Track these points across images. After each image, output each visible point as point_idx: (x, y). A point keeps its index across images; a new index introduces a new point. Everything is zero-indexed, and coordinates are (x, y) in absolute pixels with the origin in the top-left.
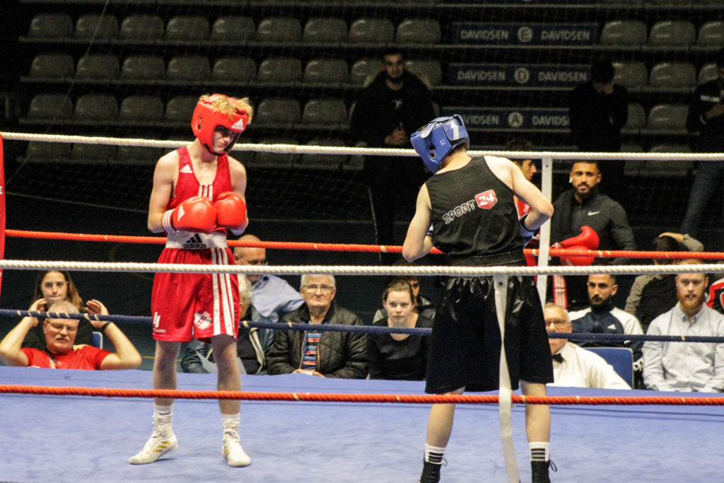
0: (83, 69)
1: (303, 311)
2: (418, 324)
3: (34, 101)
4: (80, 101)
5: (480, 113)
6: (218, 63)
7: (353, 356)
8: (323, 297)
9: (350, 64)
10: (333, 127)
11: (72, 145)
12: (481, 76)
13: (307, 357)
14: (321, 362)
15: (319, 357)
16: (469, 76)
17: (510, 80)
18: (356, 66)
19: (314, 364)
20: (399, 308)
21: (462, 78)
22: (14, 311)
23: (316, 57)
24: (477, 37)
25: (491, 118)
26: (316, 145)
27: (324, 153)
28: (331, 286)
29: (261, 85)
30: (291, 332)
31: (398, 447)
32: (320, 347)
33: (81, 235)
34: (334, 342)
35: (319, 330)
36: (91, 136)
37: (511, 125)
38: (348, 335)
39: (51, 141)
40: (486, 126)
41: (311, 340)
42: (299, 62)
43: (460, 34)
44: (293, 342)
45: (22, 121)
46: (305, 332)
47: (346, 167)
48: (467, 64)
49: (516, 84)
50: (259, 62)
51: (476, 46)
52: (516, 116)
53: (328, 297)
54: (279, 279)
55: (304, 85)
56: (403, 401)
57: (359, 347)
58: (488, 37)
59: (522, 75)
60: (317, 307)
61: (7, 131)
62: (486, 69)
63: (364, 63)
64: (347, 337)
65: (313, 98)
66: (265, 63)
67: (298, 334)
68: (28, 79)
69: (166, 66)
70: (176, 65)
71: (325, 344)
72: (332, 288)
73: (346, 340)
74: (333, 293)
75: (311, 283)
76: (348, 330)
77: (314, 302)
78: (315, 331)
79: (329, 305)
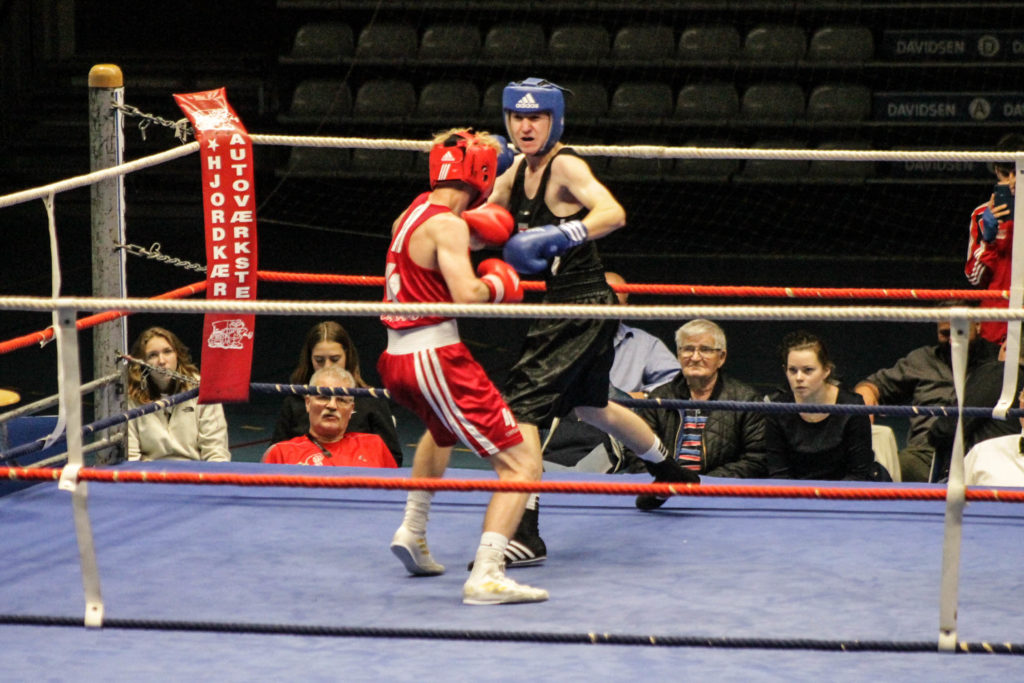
0: (368, 45)
2: (839, 400)
3: (299, 90)
4: (362, 91)
5: (928, 100)
6: (556, 34)
7: (748, 446)
9: (743, 33)
10: (721, 123)
11: (352, 150)
12: (929, 47)
13: (684, 450)
14: (707, 455)
15: (704, 449)
16: (912, 47)
17: (971, 53)
18: (751, 35)
19: (698, 459)
20: (800, 375)
21: (904, 51)
22: (271, 385)
23: (694, 23)
25: (944, 108)
26: (692, 146)
27: (704, 157)
29: (617, 64)
30: (662, 413)
31: (814, 574)
32: (705, 436)
33: (364, 278)
34: (725, 427)
36: (375, 138)
37: (973, 116)
38: (744, 416)
39: (319, 145)
40: (938, 118)
41: (691, 426)
42: (669, 32)
44: (666, 427)
45: (283, 119)
46: (681, 412)
47: (738, 180)
48: (910, 31)
49: (980, 58)
50: (613, 31)
51: (923, 6)
52: (980, 104)
53: (712, 363)
55: (677, 63)
57: (757, 433)
59: (989, 45)
60: (695, 377)
61: (258, 133)
62: (937, 38)
63: (762, 31)
64: (743, 418)
65: (691, 82)
66: (623, 33)
67: (671, 418)
68: (290, 60)
69: (484, 38)
70: (497, 38)
71: (712, 431)
72: (718, 350)
73: (740, 424)
74: (721, 357)
75: (687, 344)
76: (741, 408)
77: (690, 371)
78: (698, 411)
79: (716, 376)
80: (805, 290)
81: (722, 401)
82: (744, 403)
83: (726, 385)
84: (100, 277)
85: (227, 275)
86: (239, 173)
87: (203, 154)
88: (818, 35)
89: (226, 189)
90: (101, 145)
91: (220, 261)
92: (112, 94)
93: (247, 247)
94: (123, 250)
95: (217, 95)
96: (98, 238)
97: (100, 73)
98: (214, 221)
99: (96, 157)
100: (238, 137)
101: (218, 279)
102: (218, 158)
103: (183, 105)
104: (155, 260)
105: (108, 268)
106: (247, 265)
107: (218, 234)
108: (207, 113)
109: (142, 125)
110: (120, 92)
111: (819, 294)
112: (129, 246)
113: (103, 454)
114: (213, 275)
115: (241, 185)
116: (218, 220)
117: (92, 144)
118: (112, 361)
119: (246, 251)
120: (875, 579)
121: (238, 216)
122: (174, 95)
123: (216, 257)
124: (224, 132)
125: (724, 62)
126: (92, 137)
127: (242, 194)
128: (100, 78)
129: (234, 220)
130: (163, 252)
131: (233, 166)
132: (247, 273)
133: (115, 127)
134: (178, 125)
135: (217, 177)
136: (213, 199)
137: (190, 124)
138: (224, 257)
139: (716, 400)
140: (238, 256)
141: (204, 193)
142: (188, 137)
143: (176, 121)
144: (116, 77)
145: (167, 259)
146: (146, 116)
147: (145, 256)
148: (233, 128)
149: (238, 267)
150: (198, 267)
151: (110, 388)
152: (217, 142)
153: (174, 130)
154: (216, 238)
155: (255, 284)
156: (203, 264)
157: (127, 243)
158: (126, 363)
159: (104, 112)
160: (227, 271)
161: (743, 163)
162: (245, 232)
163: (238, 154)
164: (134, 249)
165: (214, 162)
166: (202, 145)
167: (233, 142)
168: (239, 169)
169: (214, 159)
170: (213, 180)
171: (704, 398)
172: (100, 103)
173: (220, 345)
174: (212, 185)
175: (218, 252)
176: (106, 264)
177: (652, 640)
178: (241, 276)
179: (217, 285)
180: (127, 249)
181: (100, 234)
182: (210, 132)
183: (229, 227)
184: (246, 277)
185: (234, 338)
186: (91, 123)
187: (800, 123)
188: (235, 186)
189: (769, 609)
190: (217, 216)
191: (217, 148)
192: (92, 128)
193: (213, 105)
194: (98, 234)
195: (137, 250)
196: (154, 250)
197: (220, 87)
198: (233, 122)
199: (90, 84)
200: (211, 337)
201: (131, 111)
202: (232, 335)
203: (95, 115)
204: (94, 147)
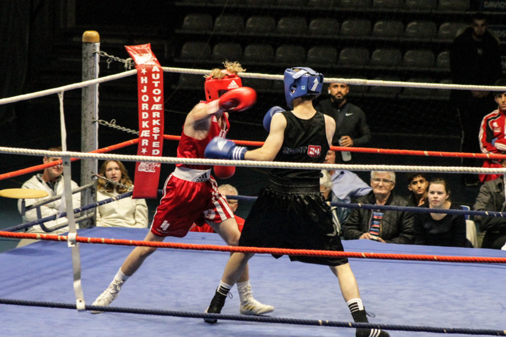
0: (219, 25)
1: (371, 196)
3: (184, 47)
4: (216, 47)
6: (313, 22)
7: (405, 231)
8: (383, 188)
9: (405, 24)
10: (392, 68)
13: (372, 229)
14: (382, 232)
15: (381, 229)
18: (409, 25)
19: (377, 234)
20: (436, 195)
23: (382, 19)
24: (495, 6)
26: (381, 80)
27: (387, 85)
28: (391, 180)
29: (342, 38)
30: (362, 211)
32: (382, 223)
34: (392, 220)
35: (382, 210)
39: (196, 73)
41: (375, 217)
42: (369, 23)
43: (483, 4)
44: (363, 218)
45: (176, 60)
46: (372, 210)
47: (401, 97)
50: (341, 22)
51: (495, 13)
53: (388, 187)
54: (351, 173)
55: (372, 38)
56: (438, 260)
57: (409, 224)
58: (503, 6)
60: (380, 194)
62: (502, 29)
63: (415, 23)
64: (402, 215)
65: (379, 48)
66: (346, 23)
67: (367, 212)
68: (181, 32)
69: (277, 24)
70: (284, 24)
71: (385, 221)
72: (392, 181)
73: (400, 219)
74: (392, 185)
75: (377, 177)
76: (401, 210)
77: (377, 191)
78: (379, 210)
79: (390, 194)
80: (434, 152)
81: (392, 206)
82: (403, 207)
83: (394, 198)
84: (85, 135)
85: (149, 136)
86: (156, 85)
87: (139, 75)
88: (443, 26)
89: (149, 93)
90: (88, 71)
91: (146, 129)
92: (94, 45)
93: (159, 122)
94: (97, 123)
95: (146, 47)
96: (85, 116)
97: (89, 35)
98: (143, 109)
99: (85, 76)
100: (156, 68)
101: (144, 138)
102: (146, 78)
103: (129, 51)
104: (112, 127)
105: (89, 131)
106: (158, 131)
107: (145, 115)
108: (141, 56)
109: (109, 61)
110: (98, 45)
111: (441, 154)
112: (100, 121)
113: (85, 223)
114: (142, 135)
115: (157, 92)
116: (145, 108)
117: (83, 70)
118: (90, 177)
119: (158, 124)
120: (464, 296)
121: (155, 107)
122: (125, 46)
123: (143, 127)
124: (149, 65)
125: (395, 39)
126: (83, 67)
127: (157, 96)
128: (88, 37)
129: (153, 108)
130: (117, 124)
131: (153, 82)
132: (159, 135)
133: (95, 62)
134: (127, 61)
135: (145, 87)
136: (143, 98)
137: (133, 61)
138: (147, 127)
139: (389, 205)
140: (155, 126)
141: (139, 95)
142: (131, 67)
143: (125, 59)
144: (96, 37)
145: (119, 127)
146: (110, 56)
147: (108, 126)
148: (154, 63)
149: (154, 132)
150: (134, 132)
151: (89, 190)
152: (146, 70)
153: (124, 64)
154: (144, 117)
155: (162, 140)
156: (137, 129)
157: (99, 119)
158: (96, 178)
159: (90, 54)
160: (148, 133)
161: (403, 89)
162: (158, 115)
163: (156, 76)
164: (103, 122)
165: (144, 80)
166: (138, 71)
167: (153, 70)
168: (156, 84)
169: (144, 78)
170: (143, 89)
171: (383, 204)
172: (87, 50)
173: (144, 170)
174: (143, 91)
175: (145, 124)
176: (88, 129)
177: (350, 324)
178: (156, 137)
179: (143, 140)
180: (99, 122)
181: (86, 115)
182: (143, 64)
183: (150, 112)
184: (158, 137)
185: (151, 167)
186: (83, 59)
187: (432, 69)
188: (154, 92)
189: (411, 309)
190: (145, 106)
191: (146, 73)
192: (83, 62)
193: (144, 52)
194: (85, 114)
195: (104, 123)
196: (112, 123)
197: (147, 43)
198: (154, 60)
199: (83, 40)
200: (140, 166)
201: (103, 54)
202: (150, 165)
203: (85, 56)
204: (84, 71)
